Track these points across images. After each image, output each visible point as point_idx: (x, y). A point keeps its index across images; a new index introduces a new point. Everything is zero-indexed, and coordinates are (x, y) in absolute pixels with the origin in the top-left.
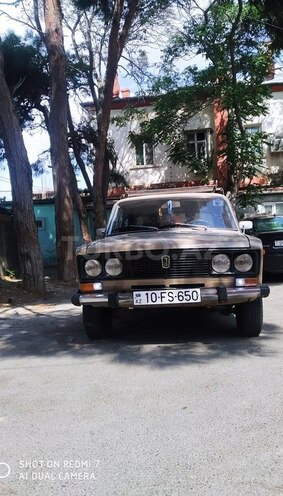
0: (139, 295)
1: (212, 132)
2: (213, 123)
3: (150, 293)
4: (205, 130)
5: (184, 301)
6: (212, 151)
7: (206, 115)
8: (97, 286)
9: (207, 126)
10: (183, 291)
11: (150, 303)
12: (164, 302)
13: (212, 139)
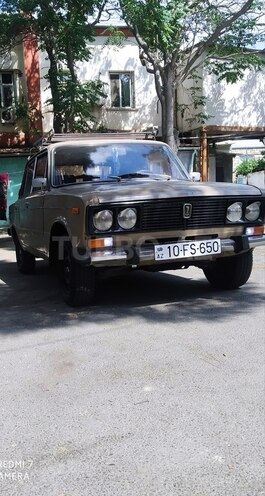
0: (161, 249)
1: (20, 75)
2: (21, 63)
3: (172, 246)
4: (13, 71)
5: (206, 253)
6: (22, 97)
7: (12, 53)
8: (108, 242)
9: (15, 67)
10: (205, 242)
11: (173, 257)
12: (186, 256)
13: (21, 83)
